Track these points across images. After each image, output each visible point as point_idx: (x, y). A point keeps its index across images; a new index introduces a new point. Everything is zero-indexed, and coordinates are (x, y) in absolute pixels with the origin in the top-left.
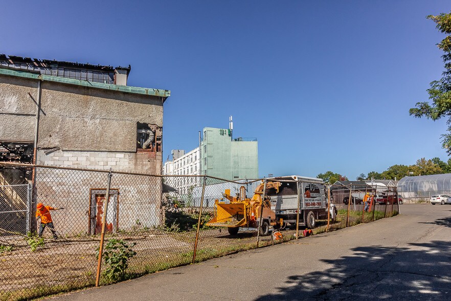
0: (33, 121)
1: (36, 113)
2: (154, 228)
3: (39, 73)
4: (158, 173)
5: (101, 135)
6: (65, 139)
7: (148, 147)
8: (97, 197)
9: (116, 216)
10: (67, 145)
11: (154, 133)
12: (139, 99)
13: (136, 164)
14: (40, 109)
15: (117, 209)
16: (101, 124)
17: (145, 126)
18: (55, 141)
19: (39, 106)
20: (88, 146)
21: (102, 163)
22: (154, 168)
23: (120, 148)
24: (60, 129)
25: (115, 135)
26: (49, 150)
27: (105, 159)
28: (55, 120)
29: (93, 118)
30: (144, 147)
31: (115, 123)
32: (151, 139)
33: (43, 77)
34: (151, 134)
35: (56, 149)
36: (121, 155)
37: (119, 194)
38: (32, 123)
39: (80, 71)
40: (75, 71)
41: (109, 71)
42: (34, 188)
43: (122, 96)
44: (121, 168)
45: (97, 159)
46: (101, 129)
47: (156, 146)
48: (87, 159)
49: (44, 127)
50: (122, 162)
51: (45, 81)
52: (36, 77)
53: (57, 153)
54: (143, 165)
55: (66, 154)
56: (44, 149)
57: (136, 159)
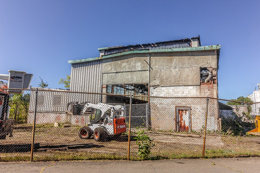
0: (147, 73)
1: (149, 69)
2: (215, 131)
3: (148, 50)
4: (215, 97)
5: (180, 77)
6: (162, 81)
7: (208, 81)
8: (180, 111)
9: (190, 122)
10: (164, 84)
11: (212, 72)
12: (200, 54)
13: (200, 92)
14: (150, 67)
15: (190, 118)
16: (179, 71)
17: (205, 69)
18: (157, 82)
19: (150, 65)
20: (173, 83)
21: (181, 92)
22: (213, 94)
23: (190, 83)
24: (159, 75)
25: (187, 76)
26: (155, 86)
27: (183, 90)
28: (157, 72)
29: (175, 68)
30: (206, 82)
31: (187, 70)
32: (210, 76)
33: (151, 51)
34: (210, 73)
35: (157, 86)
36: (192, 87)
37: (191, 109)
38: (147, 74)
39: (173, 45)
40: (170, 45)
41: (188, 41)
42: (149, 106)
43: (190, 53)
44: (192, 95)
45: (179, 90)
46: (179, 74)
47: (213, 80)
48: (173, 90)
49: (152, 75)
50: (192, 91)
51: (152, 53)
52: (147, 51)
53: (158, 88)
54: (205, 93)
55: (163, 88)
56: (152, 86)
57: (201, 89)
